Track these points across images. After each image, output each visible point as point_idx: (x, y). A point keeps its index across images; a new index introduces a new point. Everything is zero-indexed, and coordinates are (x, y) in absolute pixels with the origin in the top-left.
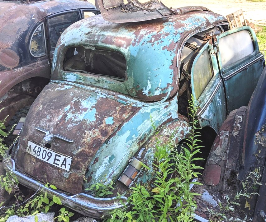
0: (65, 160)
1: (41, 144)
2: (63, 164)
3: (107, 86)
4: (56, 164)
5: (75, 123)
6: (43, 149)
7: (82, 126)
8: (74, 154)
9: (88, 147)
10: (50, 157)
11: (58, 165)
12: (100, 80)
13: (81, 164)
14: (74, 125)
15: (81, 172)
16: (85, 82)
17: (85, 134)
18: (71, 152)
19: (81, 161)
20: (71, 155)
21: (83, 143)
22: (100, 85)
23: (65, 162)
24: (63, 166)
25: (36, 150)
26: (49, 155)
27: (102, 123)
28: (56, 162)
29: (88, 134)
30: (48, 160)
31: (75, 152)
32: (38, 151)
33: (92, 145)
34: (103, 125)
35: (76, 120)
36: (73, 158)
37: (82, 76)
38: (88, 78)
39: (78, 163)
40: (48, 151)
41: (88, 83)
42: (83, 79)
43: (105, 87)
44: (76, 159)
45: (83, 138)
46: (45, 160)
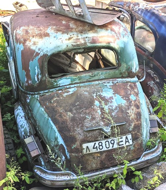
0: (127, 138)
1: (99, 139)
2: (126, 142)
3: (103, 77)
4: (121, 145)
5: (115, 110)
6: (103, 142)
7: (122, 109)
8: (131, 130)
9: (136, 121)
10: (113, 144)
11: (123, 145)
12: (95, 74)
13: (138, 134)
14: (116, 111)
15: (140, 139)
16: (81, 81)
17: (129, 114)
18: (128, 130)
19: (137, 132)
20: (129, 132)
21: (132, 120)
22: (96, 78)
23: (127, 139)
24: (127, 143)
25: (97, 147)
26: (112, 142)
27: (131, 101)
28: (121, 143)
29: (130, 112)
30: (113, 147)
31: (131, 128)
32: (100, 146)
33: (137, 118)
34: (133, 102)
35: (114, 108)
36: (131, 133)
37: (76, 76)
38: (83, 77)
39: (136, 134)
40: (109, 140)
41: (84, 80)
42: (78, 79)
43: (101, 78)
44: (134, 133)
45: (130, 117)
46: (111, 148)
